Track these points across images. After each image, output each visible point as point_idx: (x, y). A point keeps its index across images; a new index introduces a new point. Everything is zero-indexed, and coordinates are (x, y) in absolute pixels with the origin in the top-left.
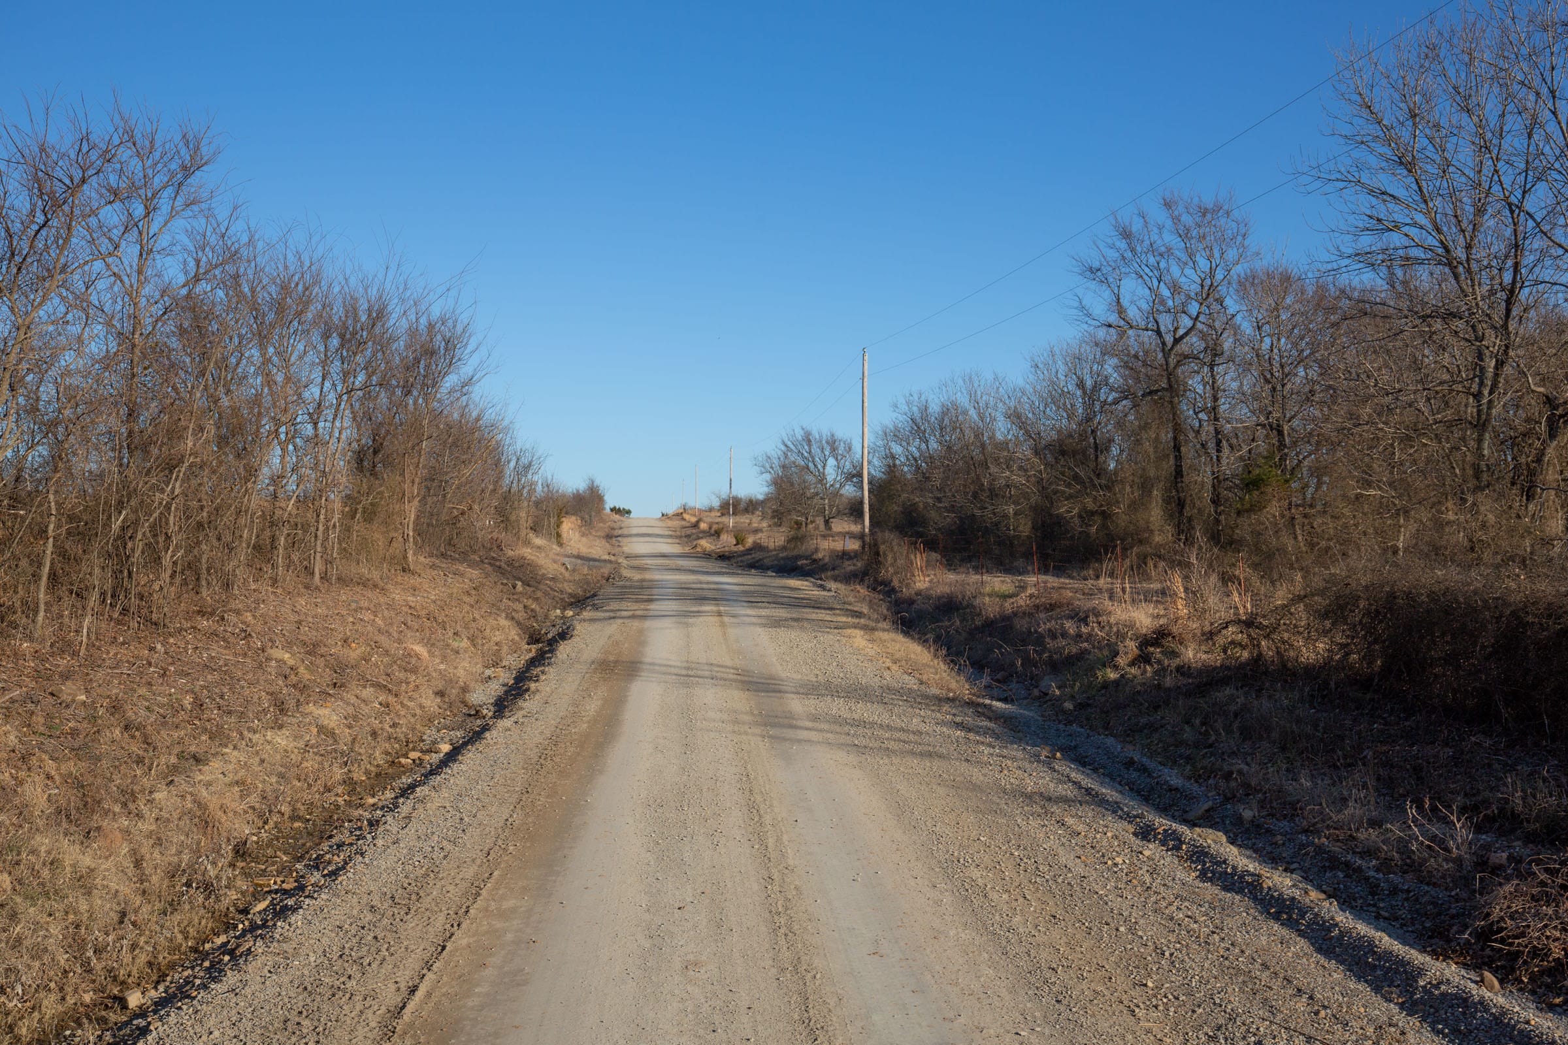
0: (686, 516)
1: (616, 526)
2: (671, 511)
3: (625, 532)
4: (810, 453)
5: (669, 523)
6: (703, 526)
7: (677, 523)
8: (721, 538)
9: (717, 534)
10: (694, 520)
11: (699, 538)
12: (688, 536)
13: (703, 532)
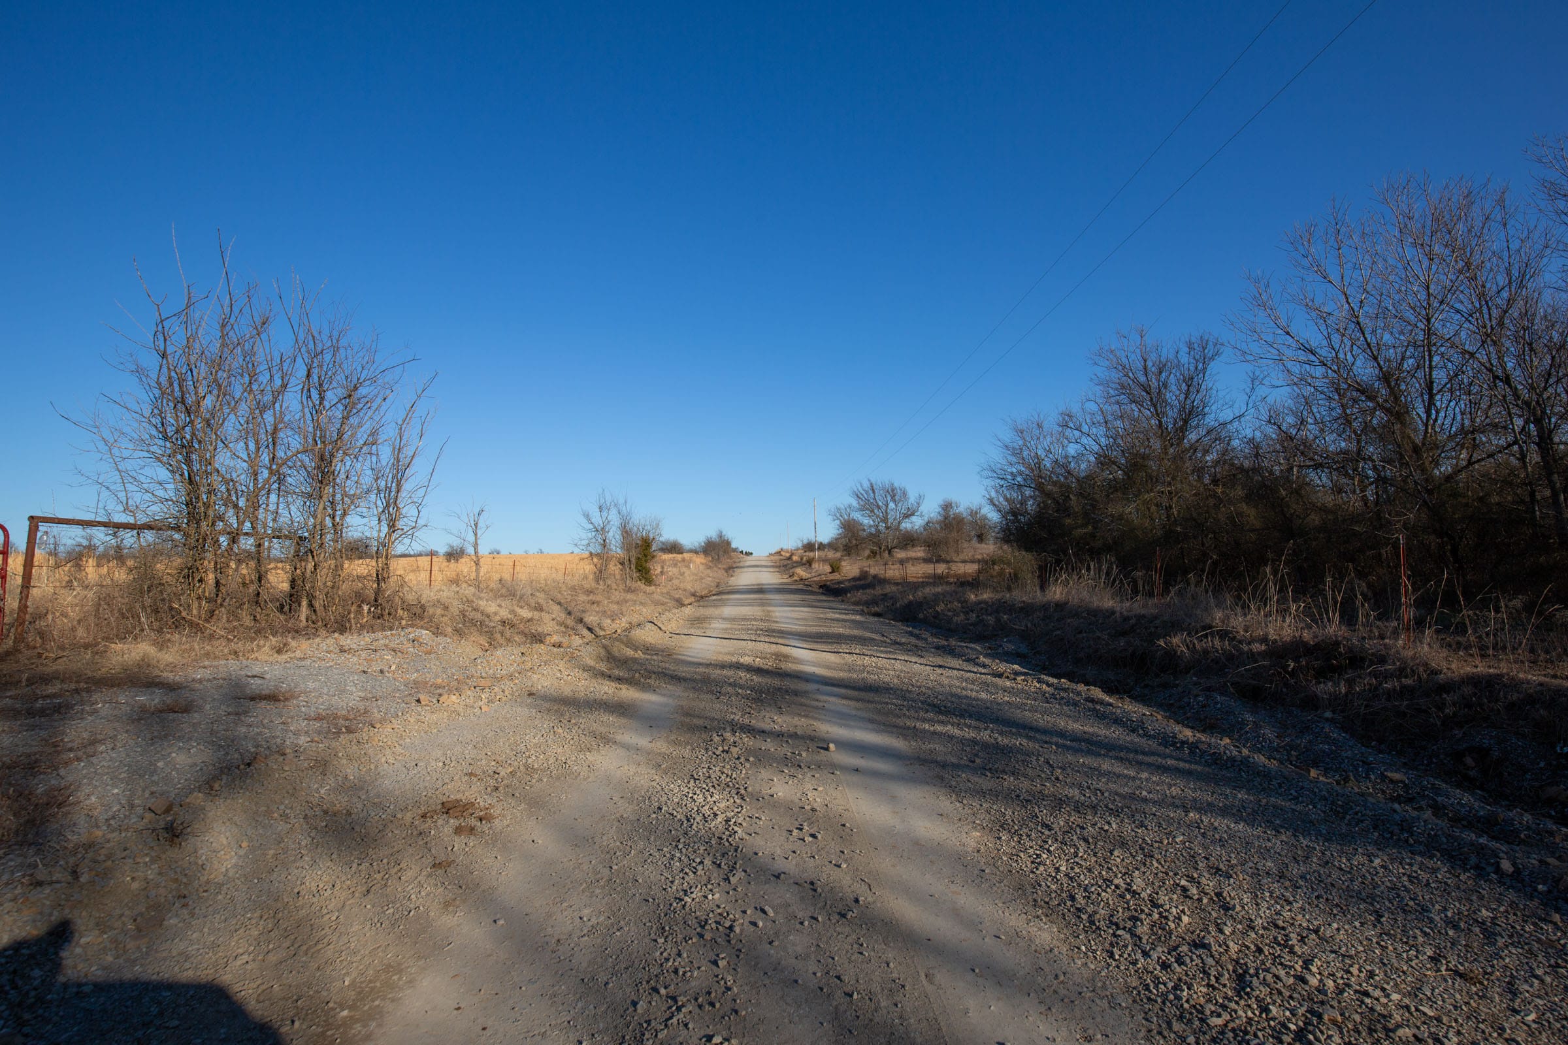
0: (782, 553)
1: (737, 560)
2: (773, 552)
3: (741, 564)
4: (875, 499)
5: (772, 558)
6: (795, 558)
7: (777, 558)
8: (813, 566)
9: (810, 562)
10: (788, 555)
11: (794, 567)
12: (785, 566)
13: (796, 562)
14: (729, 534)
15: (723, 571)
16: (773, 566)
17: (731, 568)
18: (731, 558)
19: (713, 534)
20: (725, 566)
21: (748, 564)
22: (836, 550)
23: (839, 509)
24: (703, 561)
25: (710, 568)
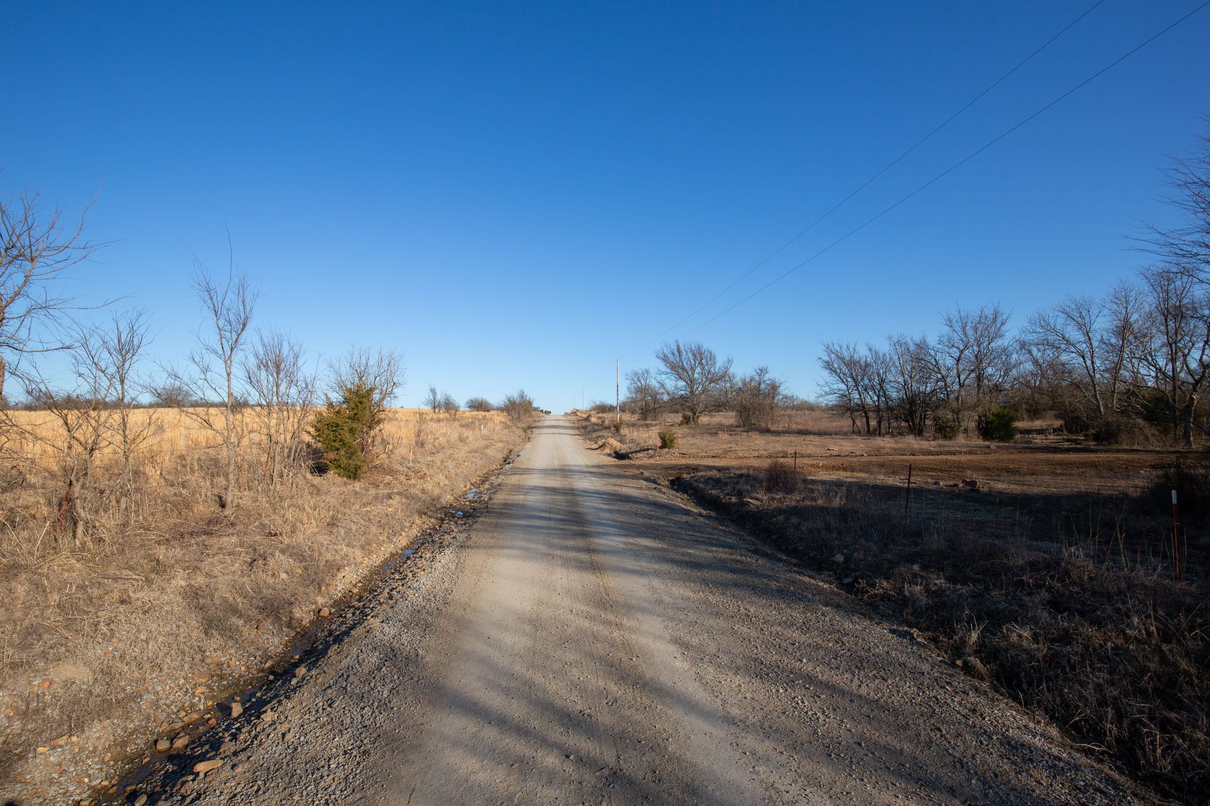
0: (578, 413)
1: (537, 419)
2: (569, 411)
3: (540, 424)
5: (570, 418)
6: (593, 421)
7: (573, 418)
9: (614, 427)
10: (585, 416)
11: (597, 431)
12: (584, 428)
13: (597, 425)
14: (530, 395)
15: (521, 431)
16: (571, 428)
17: (530, 428)
18: (531, 416)
19: (515, 394)
20: (524, 425)
21: (547, 423)
22: (633, 412)
23: (636, 374)
24: (503, 420)
25: (507, 427)
